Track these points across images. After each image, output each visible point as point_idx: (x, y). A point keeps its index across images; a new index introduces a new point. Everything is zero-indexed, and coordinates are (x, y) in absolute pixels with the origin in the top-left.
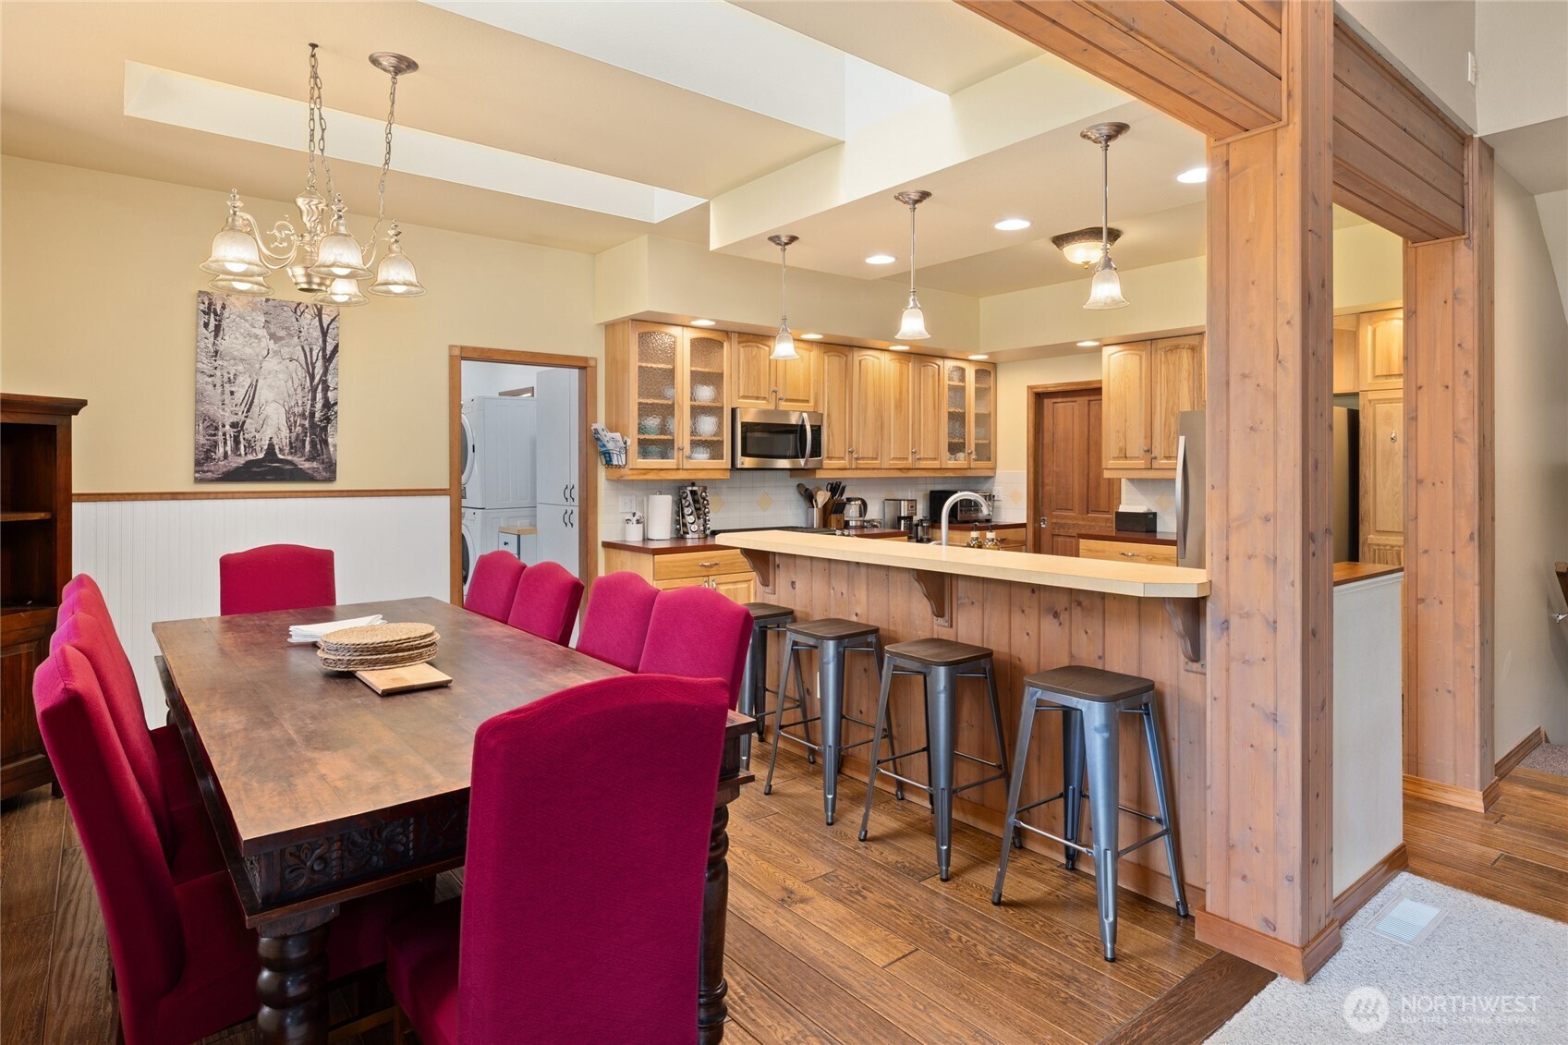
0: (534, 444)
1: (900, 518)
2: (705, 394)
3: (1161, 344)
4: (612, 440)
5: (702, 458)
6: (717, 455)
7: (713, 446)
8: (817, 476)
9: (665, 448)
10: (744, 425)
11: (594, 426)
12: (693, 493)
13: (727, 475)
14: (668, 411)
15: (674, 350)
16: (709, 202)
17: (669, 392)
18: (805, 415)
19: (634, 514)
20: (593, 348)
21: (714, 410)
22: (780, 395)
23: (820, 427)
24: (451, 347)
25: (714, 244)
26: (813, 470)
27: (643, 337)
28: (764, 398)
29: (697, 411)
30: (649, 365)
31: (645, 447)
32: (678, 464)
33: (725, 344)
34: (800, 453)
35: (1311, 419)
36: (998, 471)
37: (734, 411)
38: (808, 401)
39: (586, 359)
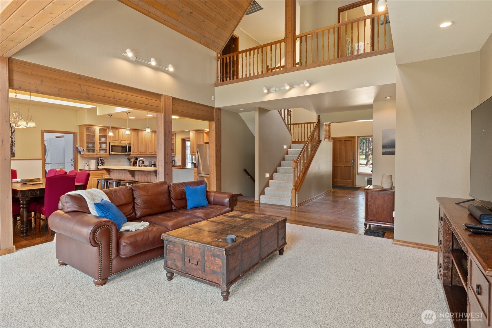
0: (64, 149)
1: (152, 165)
2: (103, 139)
3: (199, 131)
4: (81, 149)
5: (102, 152)
6: (106, 152)
7: (105, 150)
8: (131, 156)
9: (94, 151)
10: (111, 146)
11: (77, 146)
12: (101, 159)
13: (109, 156)
14: (94, 143)
15: (95, 131)
16: (97, 107)
17: (94, 139)
18: (127, 144)
19: (87, 164)
20: (77, 130)
21: (105, 143)
22: (121, 140)
23: (130, 146)
24: (42, 130)
25: (98, 114)
26: (130, 155)
27: (88, 129)
28: (117, 140)
29: (101, 143)
30: (89, 134)
31: (88, 150)
32: (96, 154)
33: (107, 130)
34: (126, 151)
35: (166, 147)
36: (176, 155)
37: (110, 143)
38: (128, 141)
39: (75, 132)
